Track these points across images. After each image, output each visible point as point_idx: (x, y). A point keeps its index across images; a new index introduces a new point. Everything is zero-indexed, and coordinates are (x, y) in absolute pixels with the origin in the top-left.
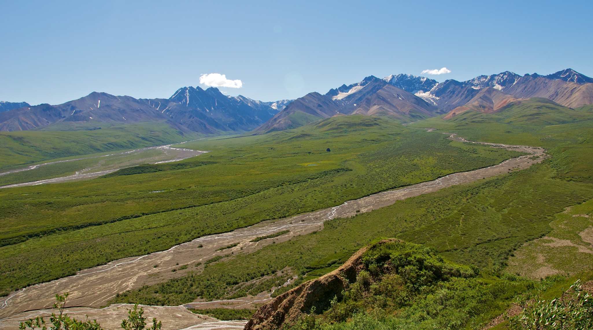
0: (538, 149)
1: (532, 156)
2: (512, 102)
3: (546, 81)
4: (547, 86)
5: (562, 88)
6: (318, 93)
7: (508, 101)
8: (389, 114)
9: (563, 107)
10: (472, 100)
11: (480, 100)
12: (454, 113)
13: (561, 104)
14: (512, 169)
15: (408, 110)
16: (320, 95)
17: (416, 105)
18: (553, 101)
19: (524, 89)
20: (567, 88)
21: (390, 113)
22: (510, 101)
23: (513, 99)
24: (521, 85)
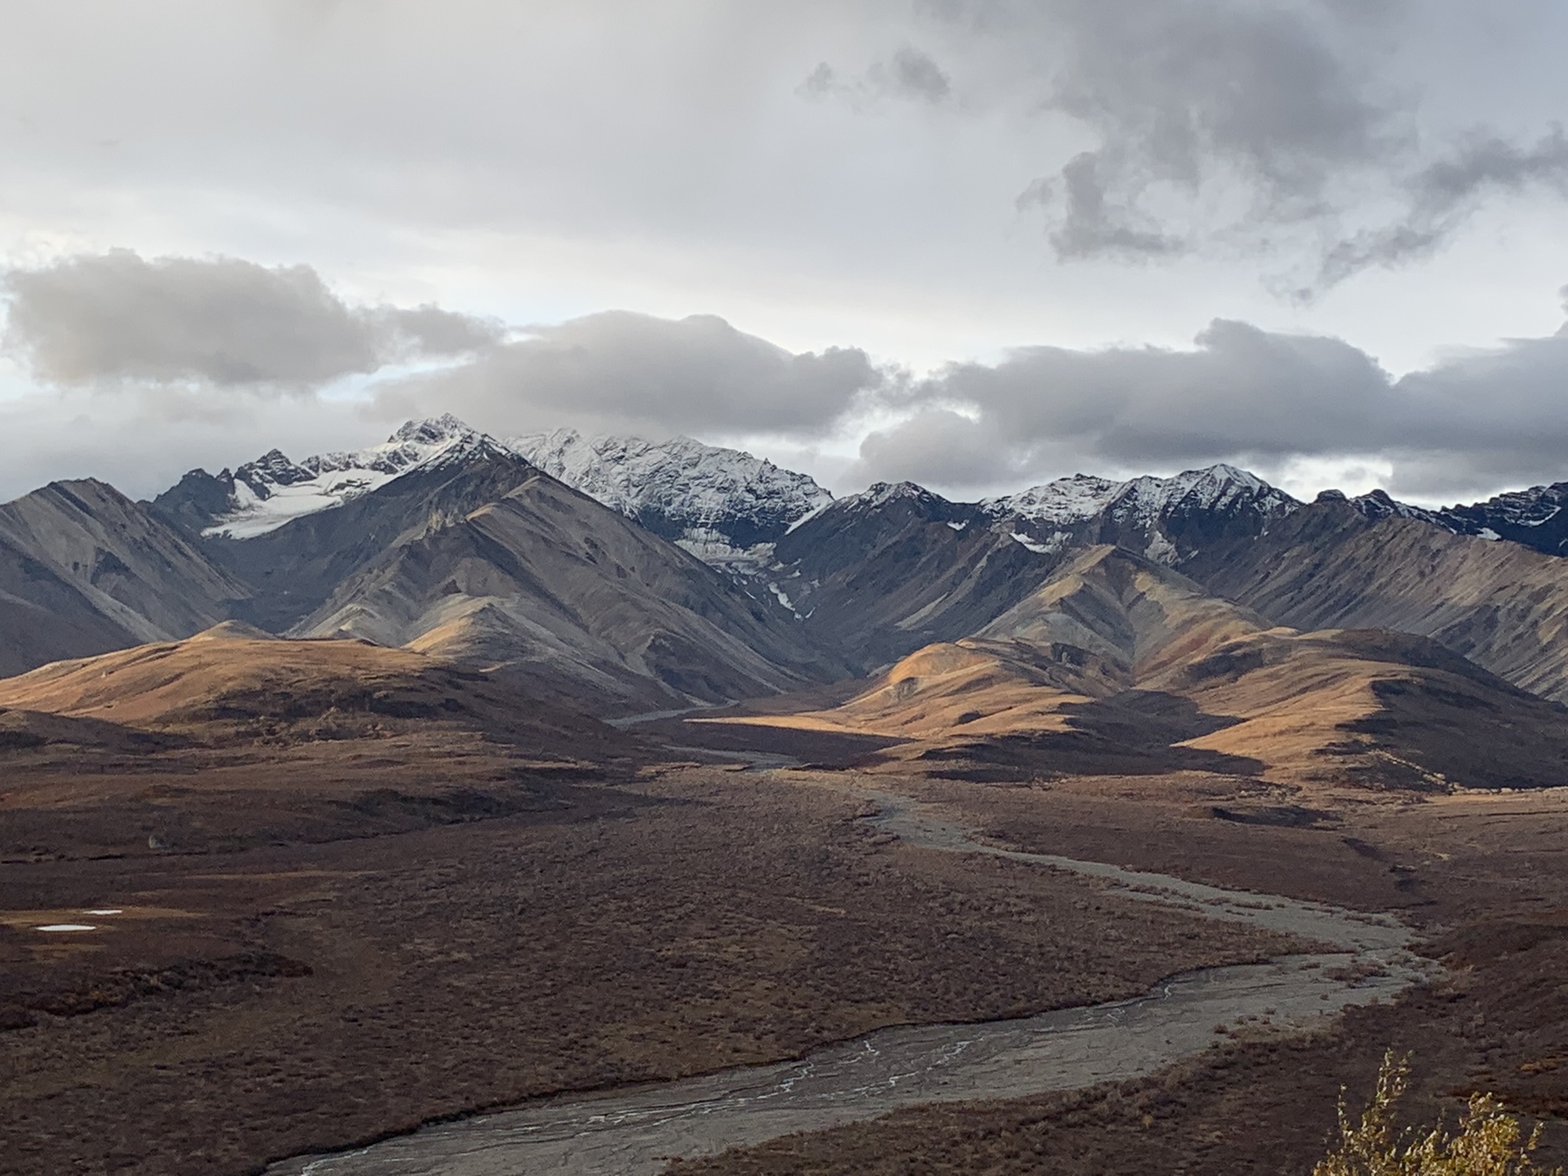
0: (1380, 923)
1: (1343, 961)
2: (1239, 646)
3: (1435, 544)
4: (1438, 571)
5: (1522, 588)
6: (107, 487)
7: (1217, 636)
8: (532, 653)
9: (1516, 692)
10: (1014, 610)
11: (1057, 617)
12: (910, 680)
13: (1508, 678)
14: (1232, 1028)
15: (645, 638)
16: (121, 500)
17: (691, 613)
18: (1468, 656)
19: (1311, 576)
20: (1549, 589)
21: (537, 645)
22: (1225, 638)
23: (1242, 624)
24: (1295, 552)
